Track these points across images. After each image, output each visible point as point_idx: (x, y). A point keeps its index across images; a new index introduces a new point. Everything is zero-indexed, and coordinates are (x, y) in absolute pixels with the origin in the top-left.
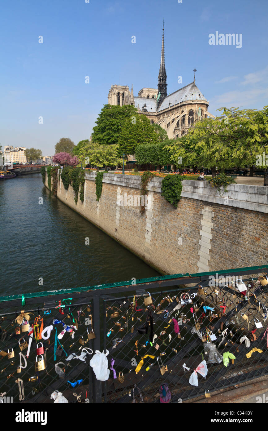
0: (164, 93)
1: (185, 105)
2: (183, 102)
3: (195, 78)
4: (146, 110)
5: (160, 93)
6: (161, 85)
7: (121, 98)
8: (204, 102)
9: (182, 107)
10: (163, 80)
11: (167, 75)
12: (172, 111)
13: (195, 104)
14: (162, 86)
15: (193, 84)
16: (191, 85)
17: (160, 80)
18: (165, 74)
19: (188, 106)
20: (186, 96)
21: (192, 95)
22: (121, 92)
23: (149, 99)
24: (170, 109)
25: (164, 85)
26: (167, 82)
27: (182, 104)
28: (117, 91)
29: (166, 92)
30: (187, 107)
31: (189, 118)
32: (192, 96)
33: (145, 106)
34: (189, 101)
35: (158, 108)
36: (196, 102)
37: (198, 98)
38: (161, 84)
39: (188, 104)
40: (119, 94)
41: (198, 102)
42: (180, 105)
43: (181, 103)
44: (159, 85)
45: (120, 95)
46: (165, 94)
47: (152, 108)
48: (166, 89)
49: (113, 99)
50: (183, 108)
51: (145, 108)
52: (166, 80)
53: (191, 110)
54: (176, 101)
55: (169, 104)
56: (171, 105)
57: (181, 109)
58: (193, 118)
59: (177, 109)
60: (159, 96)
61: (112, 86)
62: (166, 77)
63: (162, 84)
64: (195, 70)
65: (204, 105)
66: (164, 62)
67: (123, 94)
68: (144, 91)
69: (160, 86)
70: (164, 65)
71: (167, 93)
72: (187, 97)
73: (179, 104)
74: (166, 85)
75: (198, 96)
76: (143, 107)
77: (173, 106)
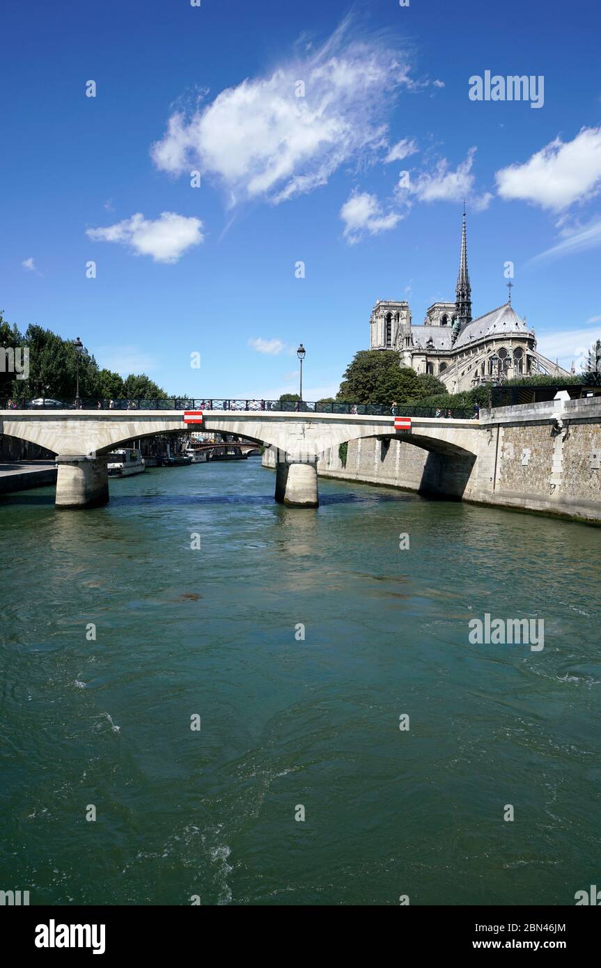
0: (465, 318)
1: (491, 341)
2: (489, 335)
3: (510, 297)
4: (432, 348)
5: (458, 317)
6: (461, 304)
7: (393, 323)
8: (527, 335)
9: (488, 344)
10: (463, 296)
11: (472, 287)
12: (473, 349)
13: (509, 339)
14: (463, 305)
15: (508, 307)
16: (505, 308)
17: (459, 296)
18: (468, 285)
19: (497, 342)
20: (495, 326)
21: (505, 323)
22: (394, 312)
24: (471, 345)
25: (465, 304)
26: (472, 299)
27: (488, 338)
28: (386, 311)
29: (469, 314)
30: (496, 344)
32: (505, 326)
33: (431, 341)
34: (498, 334)
35: (453, 342)
36: (509, 336)
37: (514, 330)
38: (460, 302)
39: (496, 340)
40: (389, 315)
41: (514, 337)
42: (485, 340)
43: (486, 337)
44: (457, 304)
45: (392, 318)
46: (468, 318)
47: (443, 344)
48: (469, 309)
49: (379, 325)
50: (490, 347)
51: (431, 343)
52: (469, 295)
53: (503, 348)
54: (481, 332)
55: (471, 337)
56: (473, 340)
57: (487, 347)
59: (481, 347)
61: (378, 302)
62: (469, 291)
63: (462, 302)
64: (510, 285)
65: (526, 341)
66: (466, 266)
67: (398, 316)
68: (436, 309)
69: (458, 306)
70: (467, 270)
71: (472, 316)
72: (496, 328)
73: (484, 338)
74: (469, 304)
75: (515, 326)
76: (428, 342)
77: (475, 341)
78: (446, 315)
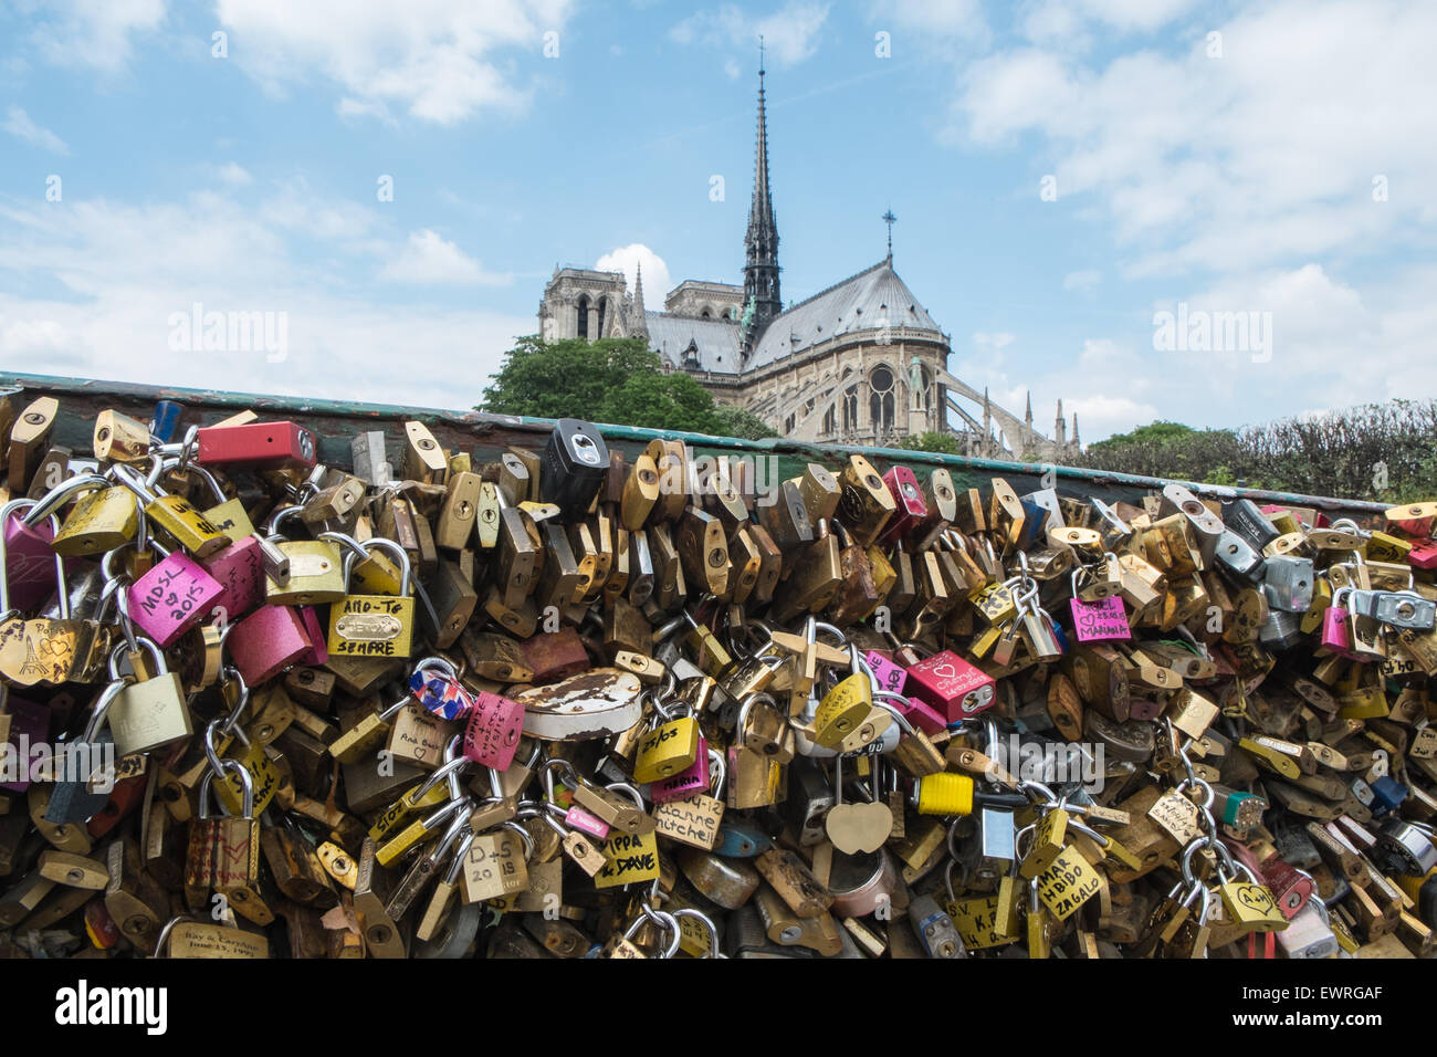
0: (768, 302)
1: (853, 346)
2: (846, 334)
3: (890, 245)
4: (698, 365)
5: (752, 299)
6: (757, 270)
7: (593, 317)
8: (933, 335)
9: (844, 354)
10: (763, 251)
12: (802, 370)
13: (896, 343)
14: (762, 273)
15: (886, 268)
16: (879, 272)
17: (752, 252)
18: (773, 229)
19: (867, 350)
20: (859, 312)
21: (883, 307)
22: (595, 294)
23: (708, 321)
24: (795, 360)
25: (767, 270)
27: (844, 341)
28: (577, 290)
29: (776, 295)
30: (864, 355)
31: (874, 398)
32: (884, 311)
33: (693, 348)
34: (870, 329)
35: (745, 356)
36: (898, 337)
37: (909, 322)
38: (755, 267)
39: (865, 345)
40: (583, 305)
41: (907, 337)
42: (833, 345)
43: (838, 337)
44: (749, 270)
45: (589, 306)
46: (773, 303)
47: (719, 359)
48: (777, 284)
49: (561, 320)
50: (848, 359)
51: (691, 356)
52: (774, 252)
53: (882, 365)
54: (819, 330)
55: (792, 341)
56: (798, 347)
57: (839, 362)
58: (889, 397)
59: (824, 361)
60: (751, 309)
61: (556, 272)
62: (775, 240)
63: (759, 267)
64: (890, 218)
65: (932, 349)
66: (767, 188)
67: (602, 303)
68: (687, 291)
69: (752, 275)
70: (768, 196)
71: (782, 300)
72: (863, 315)
73: (830, 340)
74: (775, 271)
75: (907, 313)
76: (685, 354)
77: (807, 349)
78: (707, 307)
